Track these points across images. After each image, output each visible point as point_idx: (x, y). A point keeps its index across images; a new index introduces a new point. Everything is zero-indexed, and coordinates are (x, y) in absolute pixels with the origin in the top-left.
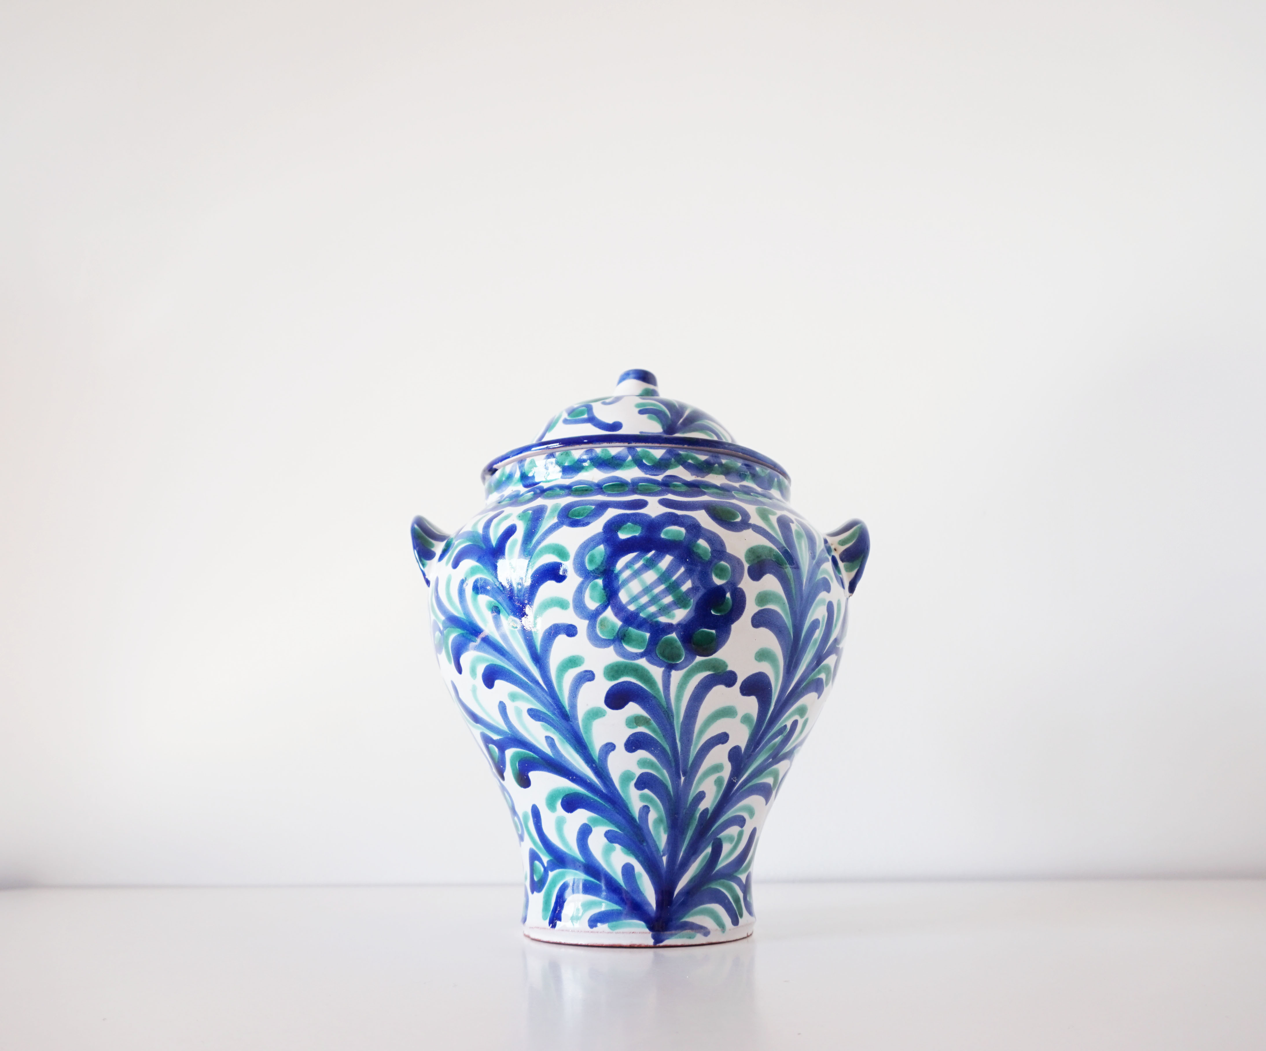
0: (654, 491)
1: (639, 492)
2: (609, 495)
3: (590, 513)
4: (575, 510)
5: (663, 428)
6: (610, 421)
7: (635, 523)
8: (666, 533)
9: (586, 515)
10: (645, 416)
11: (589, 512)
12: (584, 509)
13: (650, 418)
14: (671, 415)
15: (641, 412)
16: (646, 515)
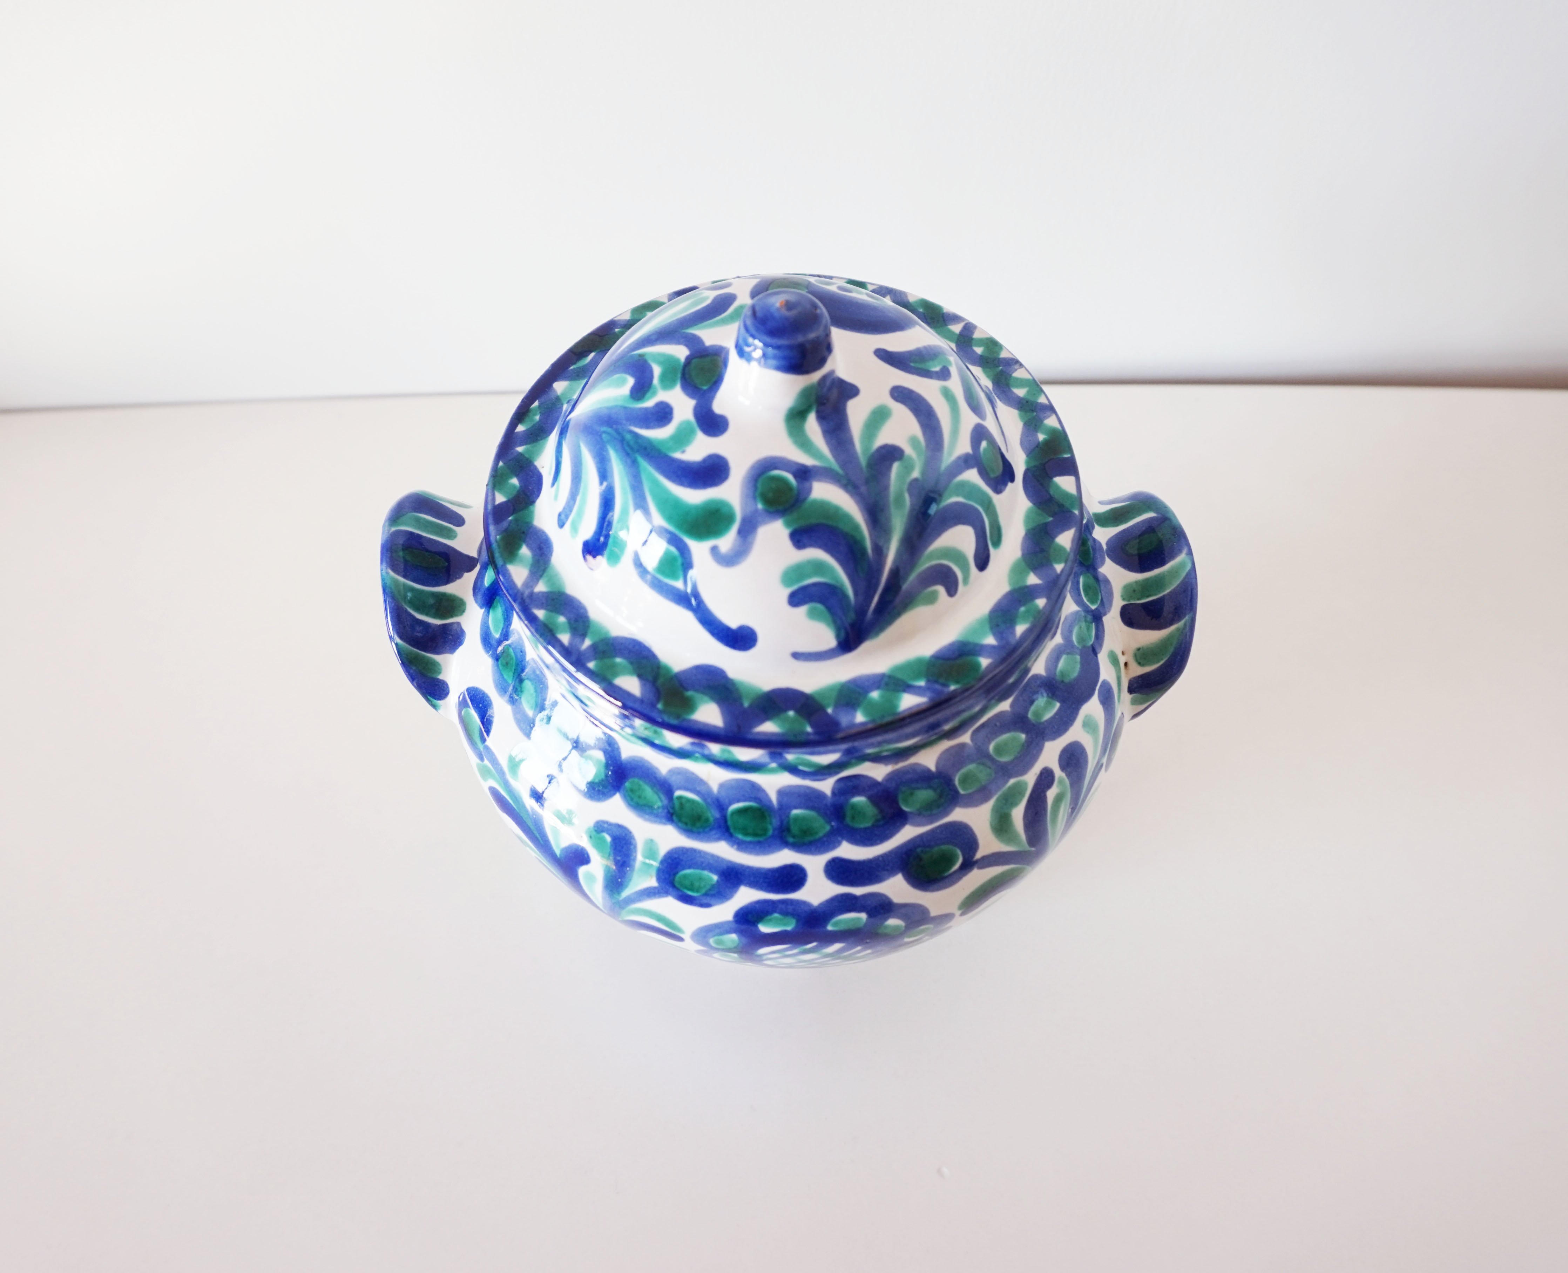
0: (817, 837)
1: (791, 840)
2: (741, 846)
3: (710, 890)
4: (685, 876)
5: (838, 636)
6: (733, 623)
7: (785, 913)
8: (835, 924)
9: (703, 891)
10: (803, 610)
11: (708, 887)
12: (700, 879)
13: (812, 615)
14: (856, 594)
15: (796, 599)
16: (804, 903)
